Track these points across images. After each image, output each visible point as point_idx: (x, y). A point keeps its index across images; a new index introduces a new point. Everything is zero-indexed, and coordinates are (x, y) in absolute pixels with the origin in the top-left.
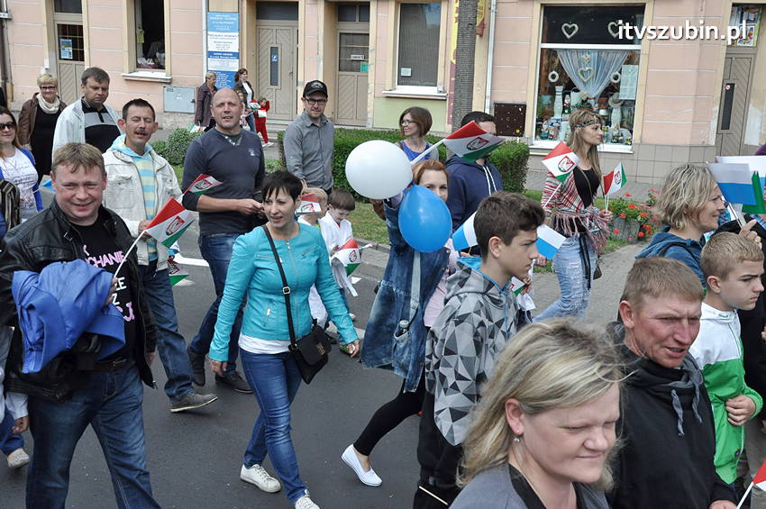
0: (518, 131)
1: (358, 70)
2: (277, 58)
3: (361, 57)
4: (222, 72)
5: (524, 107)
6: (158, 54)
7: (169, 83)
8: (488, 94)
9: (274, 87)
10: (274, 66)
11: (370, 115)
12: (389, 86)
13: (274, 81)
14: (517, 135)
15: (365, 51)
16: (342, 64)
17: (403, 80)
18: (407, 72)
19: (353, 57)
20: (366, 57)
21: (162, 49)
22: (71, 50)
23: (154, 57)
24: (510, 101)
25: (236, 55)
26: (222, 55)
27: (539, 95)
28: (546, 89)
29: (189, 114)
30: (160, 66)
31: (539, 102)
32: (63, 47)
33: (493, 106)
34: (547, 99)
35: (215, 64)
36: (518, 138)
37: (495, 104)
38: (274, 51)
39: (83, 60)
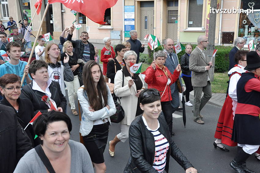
0: (231, 42)
1: (174, 23)
2: (147, 20)
3: (175, 18)
4: (129, 25)
5: (233, 33)
6: (109, 20)
7: (112, 29)
8: (220, 29)
9: (146, 30)
10: (146, 22)
11: (178, 38)
12: (185, 28)
13: (146, 28)
14: (231, 43)
15: (177, 17)
16: (169, 21)
17: (190, 26)
18: (191, 23)
19: (172, 18)
20: (177, 18)
21: (110, 19)
22: (82, 20)
23: (107, 22)
24: (228, 31)
25: (134, 20)
26: (129, 20)
27: (239, 28)
28: (242, 26)
29: (119, 39)
30: (109, 24)
31: (239, 32)
32: (80, 20)
33: (222, 33)
34: (242, 30)
35: (127, 23)
36: (231, 44)
37: (223, 33)
38: (146, 17)
39: (86, 23)
